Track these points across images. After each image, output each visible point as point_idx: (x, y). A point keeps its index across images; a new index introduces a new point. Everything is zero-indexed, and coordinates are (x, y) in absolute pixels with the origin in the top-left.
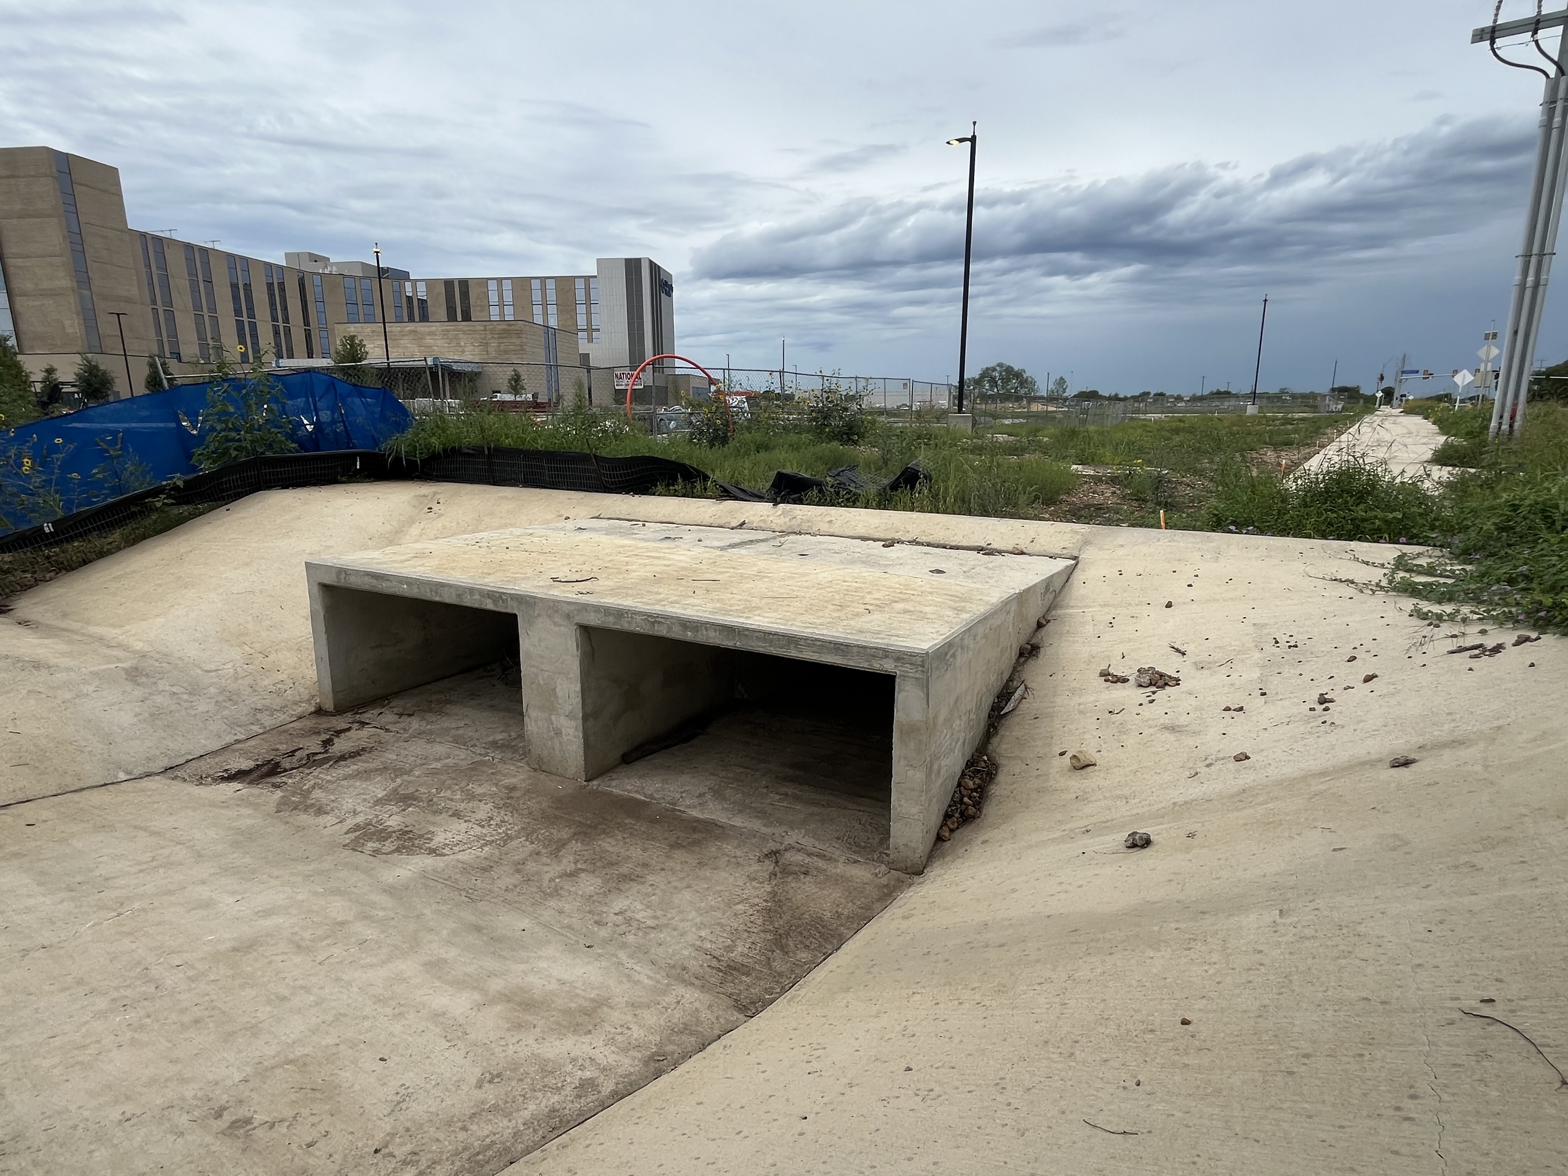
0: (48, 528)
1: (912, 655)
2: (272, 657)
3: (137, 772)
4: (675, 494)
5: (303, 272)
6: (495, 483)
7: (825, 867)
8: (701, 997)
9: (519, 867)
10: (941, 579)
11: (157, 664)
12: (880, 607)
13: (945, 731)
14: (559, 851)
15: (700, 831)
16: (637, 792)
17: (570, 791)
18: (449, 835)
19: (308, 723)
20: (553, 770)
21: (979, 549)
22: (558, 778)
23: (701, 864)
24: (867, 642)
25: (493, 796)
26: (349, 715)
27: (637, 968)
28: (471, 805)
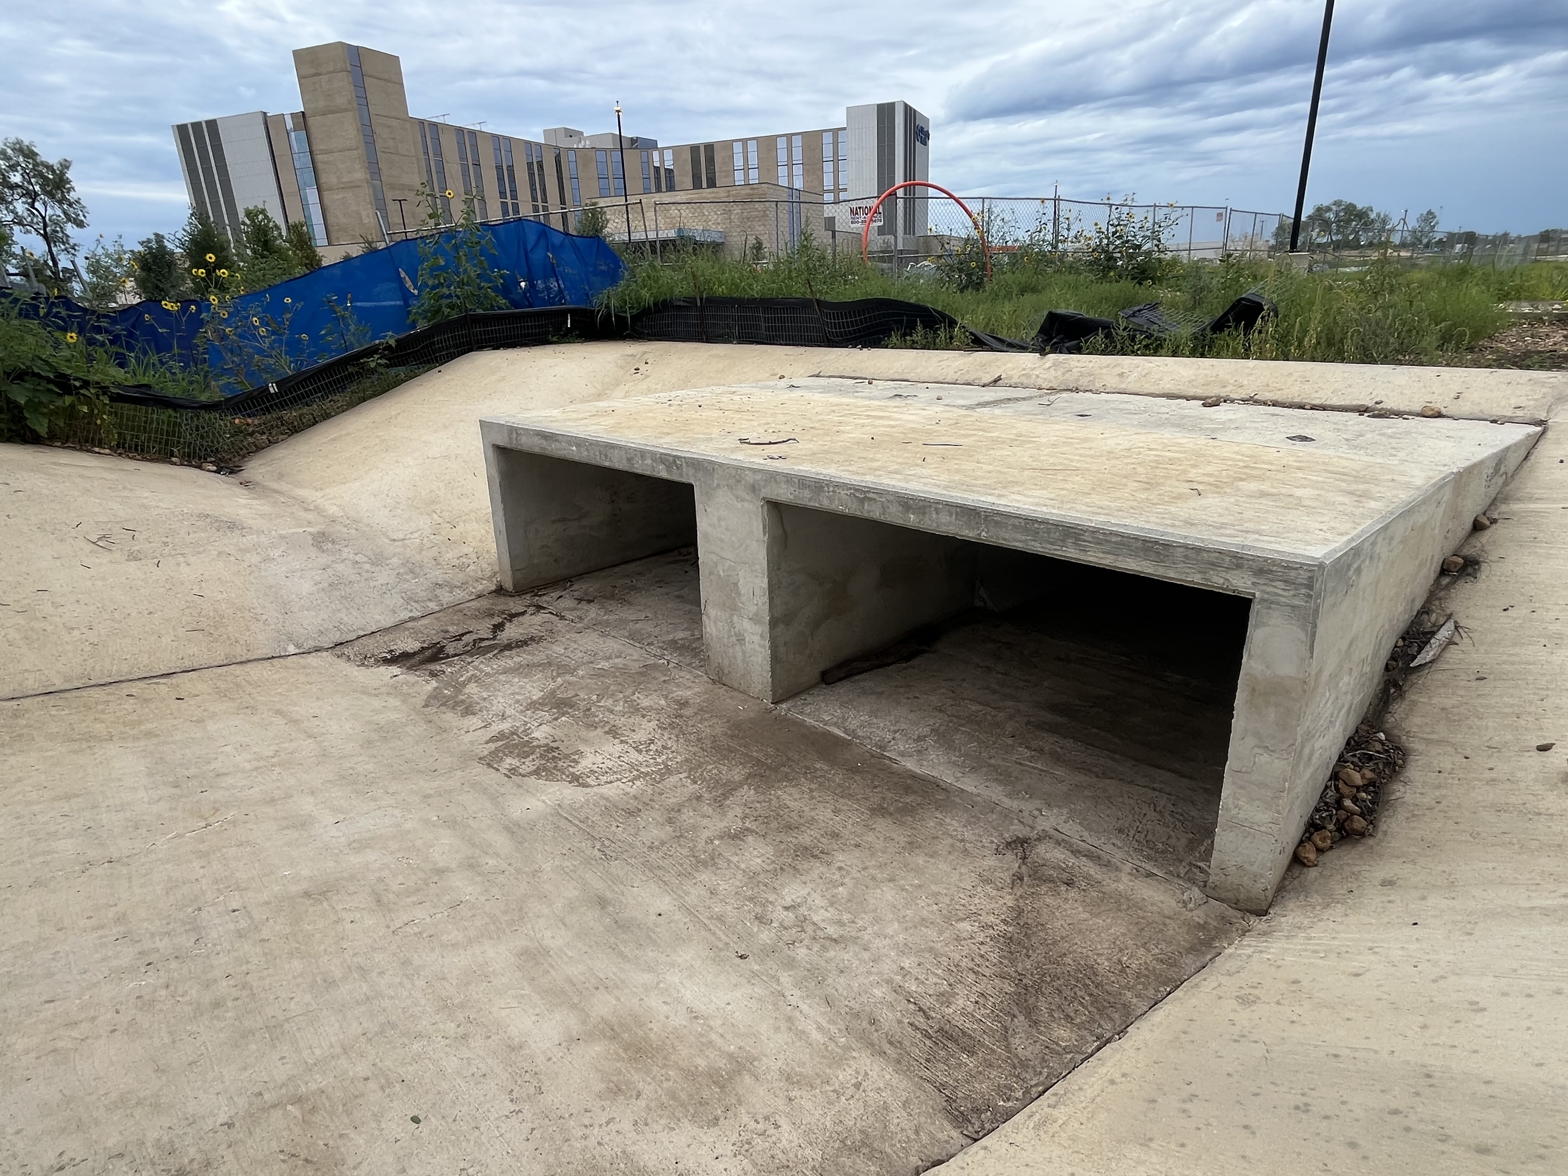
0: (273, 389)
1: (1289, 567)
2: (460, 528)
3: (307, 646)
4: (913, 346)
5: (559, 148)
6: (708, 341)
7: (1099, 877)
8: (894, 1082)
9: (672, 814)
10: (1310, 450)
11: (345, 530)
12: (1218, 487)
13: (1328, 694)
14: (727, 798)
15: (915, 792)
16: (835, 724)
17: (752, 715)
18: (599, 759)
19: (484, 603)
20: (736, 686)
21: (1362, 410)
22: (741, 695)
23: (912, 846)
24: (1203, 540)
25: (659, 711)
26: (528, 596)
27: (804, 1007)
28: (631, 720)
